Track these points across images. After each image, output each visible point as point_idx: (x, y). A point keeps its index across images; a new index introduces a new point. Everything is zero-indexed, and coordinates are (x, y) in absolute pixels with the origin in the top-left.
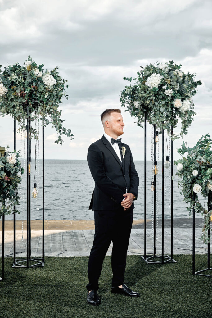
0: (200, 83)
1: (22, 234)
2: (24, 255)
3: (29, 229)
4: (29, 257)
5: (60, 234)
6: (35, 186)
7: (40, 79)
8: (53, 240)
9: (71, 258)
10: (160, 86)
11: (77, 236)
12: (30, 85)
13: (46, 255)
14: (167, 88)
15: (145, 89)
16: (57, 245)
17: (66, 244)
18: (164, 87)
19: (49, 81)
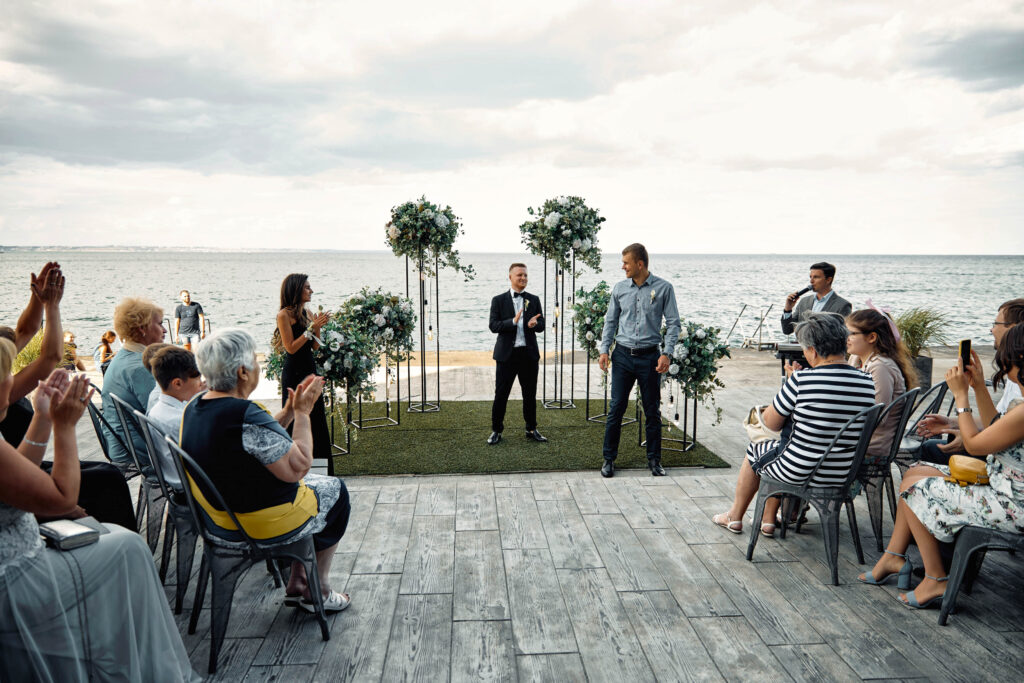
0: (603, 219)
1: (416, 371)
2: (419, 399)
3: (423, 364)
4: (424, 402)
5: (461, 370)
6: (430, 328)
7: (432, 222)
8: (453, 380)
9: (467, 402)
10: (559, 226)
11: (481, 374)
12: (422, 227)
13: (442, 398)
14: (566, 228)
15: (544, 228)
16: (458, 385)
17: (468, 384)
18: (563, 227)
19: (442, 221)
